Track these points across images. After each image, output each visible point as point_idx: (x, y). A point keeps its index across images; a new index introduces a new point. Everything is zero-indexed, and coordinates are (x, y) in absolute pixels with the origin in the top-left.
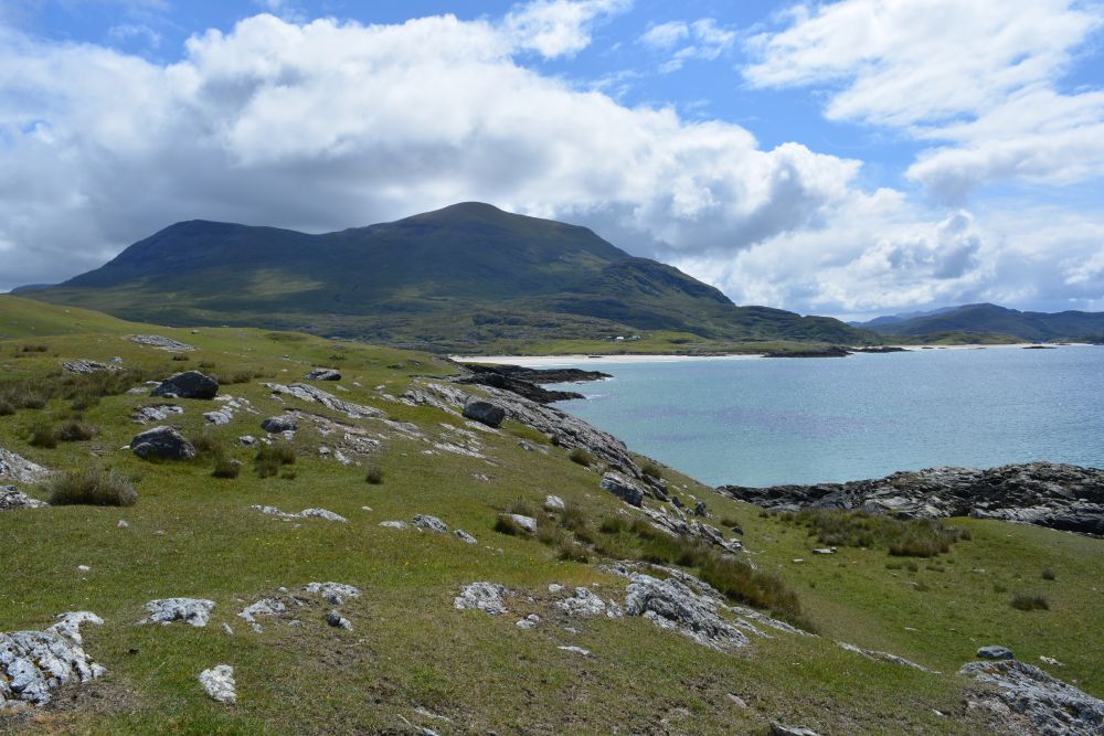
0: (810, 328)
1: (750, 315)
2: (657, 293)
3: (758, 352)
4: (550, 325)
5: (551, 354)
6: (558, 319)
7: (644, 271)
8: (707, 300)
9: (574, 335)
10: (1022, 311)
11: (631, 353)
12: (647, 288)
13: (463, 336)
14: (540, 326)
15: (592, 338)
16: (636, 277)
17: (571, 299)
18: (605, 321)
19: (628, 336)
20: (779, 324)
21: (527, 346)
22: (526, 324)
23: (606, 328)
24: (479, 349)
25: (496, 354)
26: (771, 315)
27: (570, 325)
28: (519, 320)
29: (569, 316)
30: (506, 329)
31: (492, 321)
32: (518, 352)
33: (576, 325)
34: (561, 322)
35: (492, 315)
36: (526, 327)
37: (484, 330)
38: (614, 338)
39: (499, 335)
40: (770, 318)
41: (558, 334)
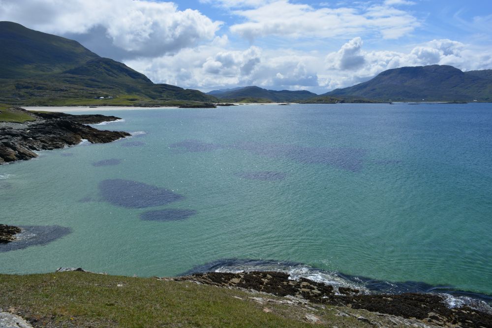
0: (189, 94)
1: (161, 88)
2: (116, 76)
3: (175, 105)
4: (62, 90)
5: (65, 106)
6: (66, 87)
7: (109, 65)
8: (140, 80)
9: (76, 96)
10: (268, 90)
11: (110, 105)
12: (111, 73)
13: (10, 95)
14: (55, 91)
15: (86, 97)
16: (104, 68)
17: (71, 77)
18: (91, 89)
19: (106, 96)
20: (174, 92)
21: (51, 101)
22: (47, 89)
23: (93, 92)
24: (21, 103)
25: (32, 105)
26: (171, 88)
27: (73, 90)
28: (43, 87)
29: (72, 86)
30: (36, 92)
31: (27, 87)
32: (45, 104)
33: (76, 91)
34: (68, 89)
35: (26, 84)
36: (47, 91)
37: (22, 92)
38: (98, 98)
39: (32, 95)
40: (170, 90)
41: (66, 95)
